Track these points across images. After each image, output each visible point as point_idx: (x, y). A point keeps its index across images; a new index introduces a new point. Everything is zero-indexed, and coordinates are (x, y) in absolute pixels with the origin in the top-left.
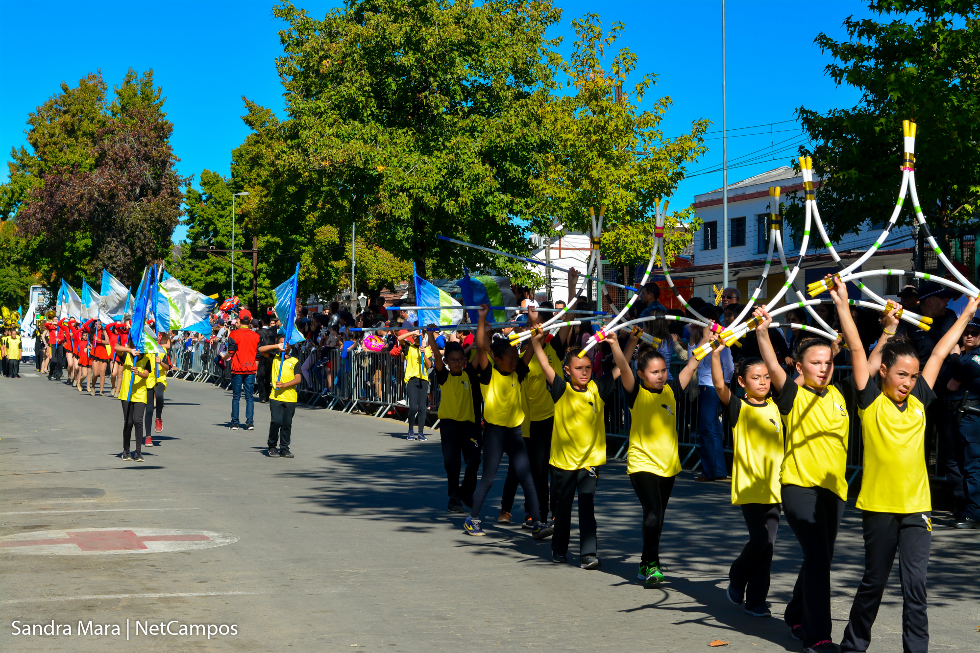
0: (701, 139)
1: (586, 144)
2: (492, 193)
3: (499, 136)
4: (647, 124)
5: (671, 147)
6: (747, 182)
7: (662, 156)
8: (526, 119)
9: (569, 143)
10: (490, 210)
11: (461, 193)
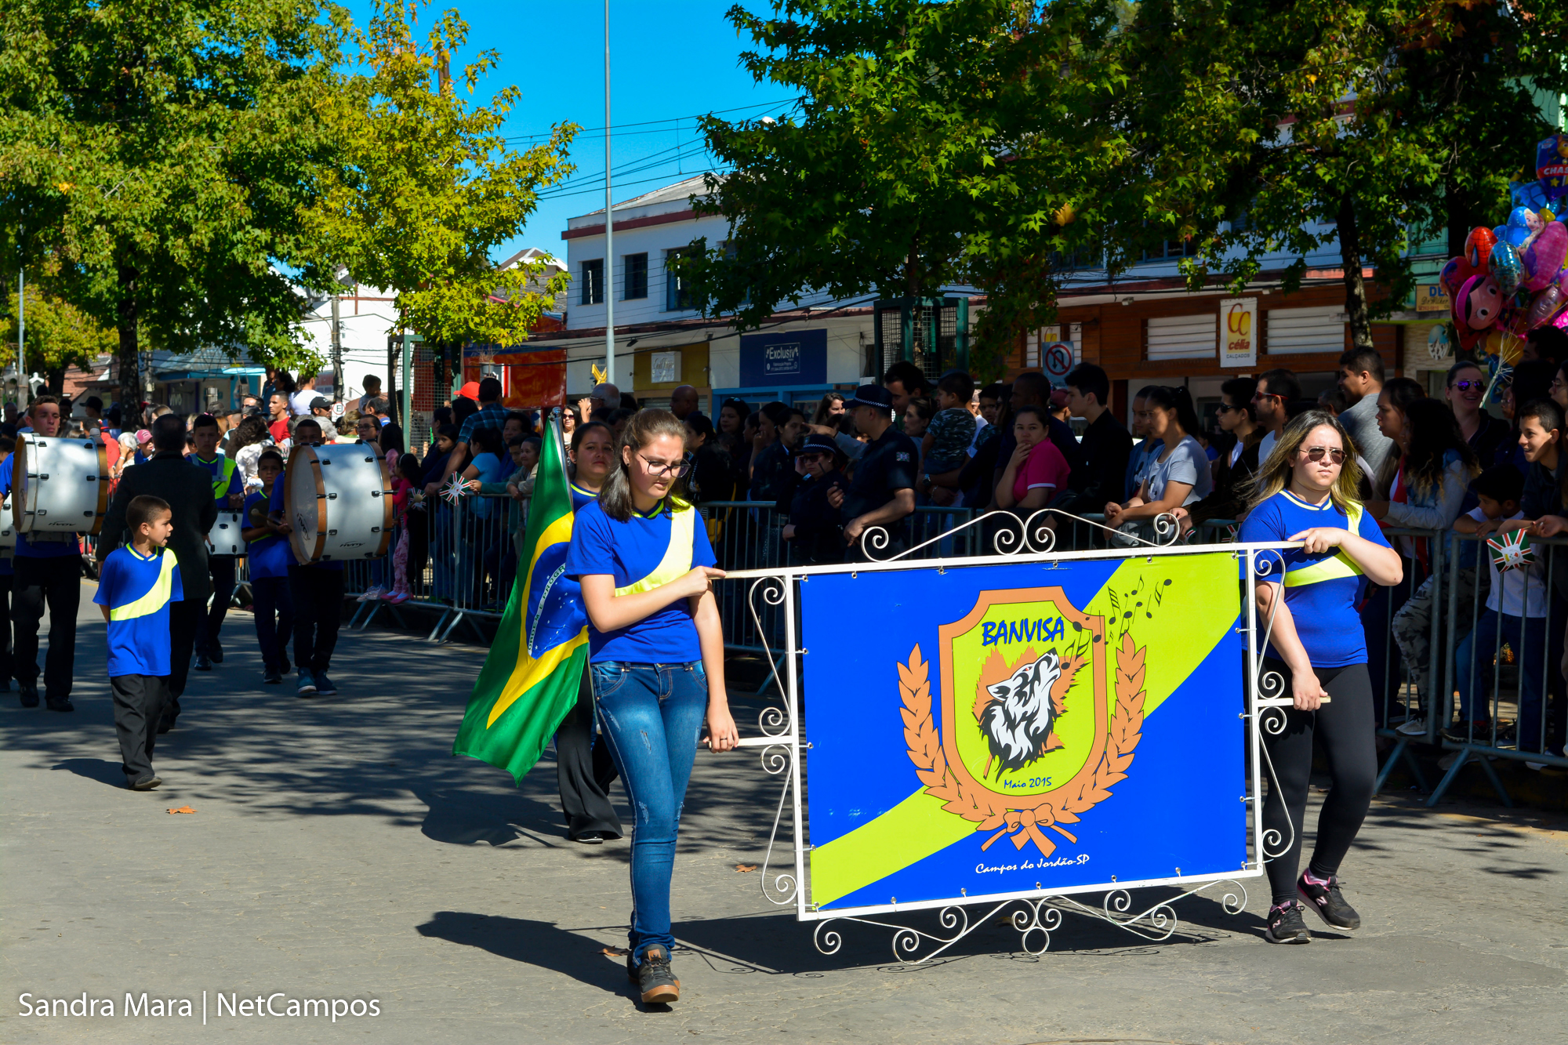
0: (564, 153)
1: (386, 154)
2: (241, 227)
3: (254, 137)
4: (482, 127)
5: (520, 164)
6: (650, 197)
7: (505, 177)
8: (298, 112)
9: (360, 154)
10: (238, 253)
11: (194, 227)
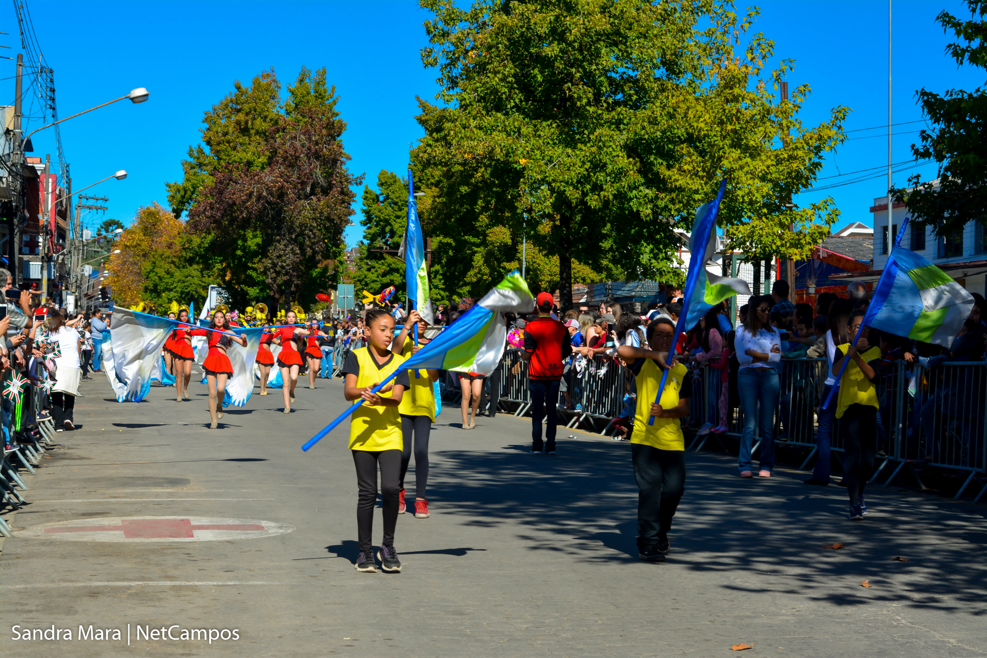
0: (840, 128)
1: (719, 134)
2: (636, 188)
3: (644, 128)
4: (785, 113)
5: (808, 135)
7: (799, 145)
10: (634, 204)
11: (604, 187)
